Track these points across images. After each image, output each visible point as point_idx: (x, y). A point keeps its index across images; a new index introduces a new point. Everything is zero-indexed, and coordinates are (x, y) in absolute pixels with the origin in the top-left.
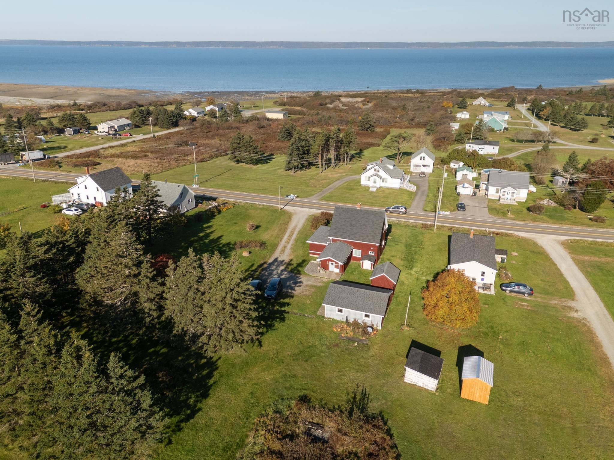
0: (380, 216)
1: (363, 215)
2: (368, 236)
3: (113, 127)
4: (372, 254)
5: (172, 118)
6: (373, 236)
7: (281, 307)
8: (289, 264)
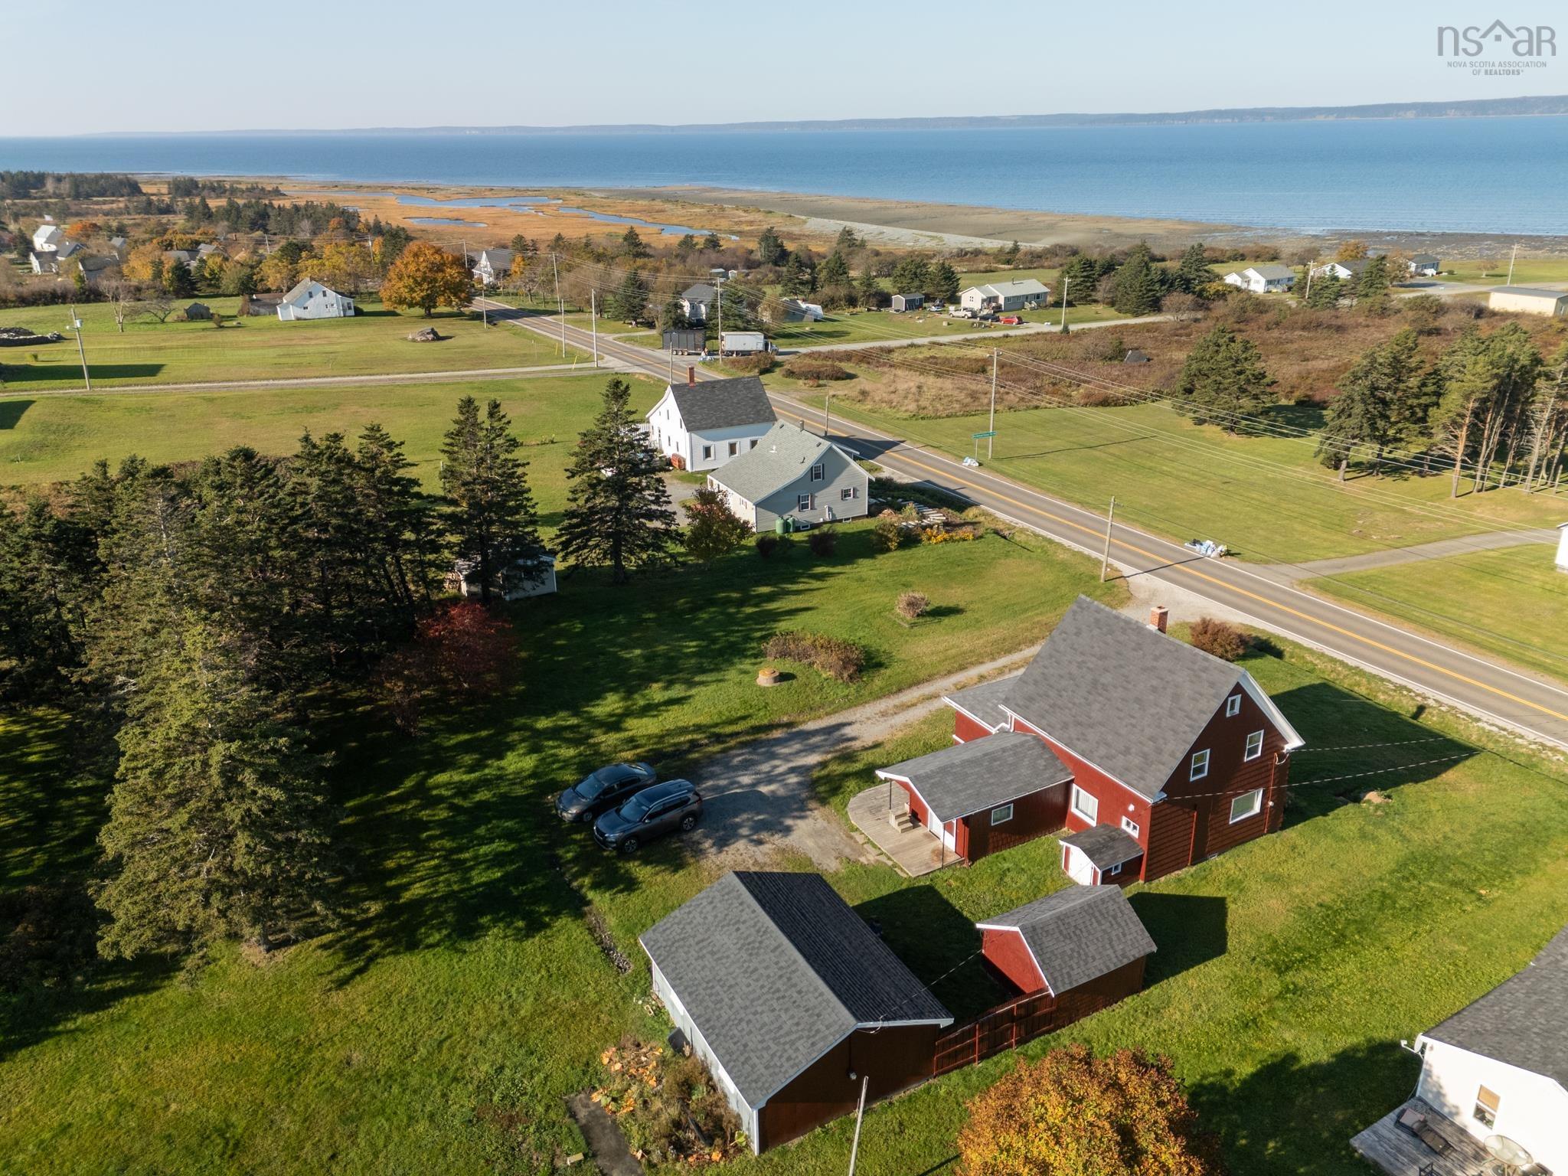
0: (1212, 685)
1: (1156, 658)
2: (1127, 752)
3: (995, 299)
4: (1129, 830)
5: (1157, 287)
6: (1145, 756)
7: (595, 886)
8: (848, 757)
